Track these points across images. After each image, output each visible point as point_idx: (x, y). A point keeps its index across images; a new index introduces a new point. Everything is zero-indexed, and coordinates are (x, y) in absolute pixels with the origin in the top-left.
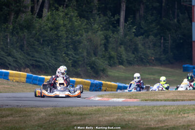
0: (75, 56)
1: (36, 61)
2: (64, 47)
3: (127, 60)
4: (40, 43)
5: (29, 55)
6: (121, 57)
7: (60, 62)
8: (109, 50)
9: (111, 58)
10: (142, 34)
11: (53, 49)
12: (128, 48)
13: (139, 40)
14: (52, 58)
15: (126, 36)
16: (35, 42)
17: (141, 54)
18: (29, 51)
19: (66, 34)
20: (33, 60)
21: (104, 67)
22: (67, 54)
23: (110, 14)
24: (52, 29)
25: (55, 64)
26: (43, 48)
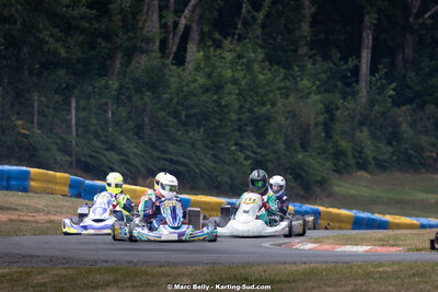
0: (259, 150)
1: (171, 161)
2: (234, 130)
3: (375, 159)
4: (180, 121)
5: (154, 147)
6: (361, 152)
7: (225, 163)
8: (336, 137)
9: (339, 154)
10: (410, 101)
11: (208, 135)
12: (379, 133)
13: (403, 115)
14: (206, 153)
15: (374, 105)
16: (169, 118)
17: (407, 146)
18: (155, 137)
19: (240, 101)
20: (164, 159)
21: (324, 175)
22: (241, 146)
23: (339, 55)
24: (207, 90)
25: (214, 168)
26: (187, 132)
